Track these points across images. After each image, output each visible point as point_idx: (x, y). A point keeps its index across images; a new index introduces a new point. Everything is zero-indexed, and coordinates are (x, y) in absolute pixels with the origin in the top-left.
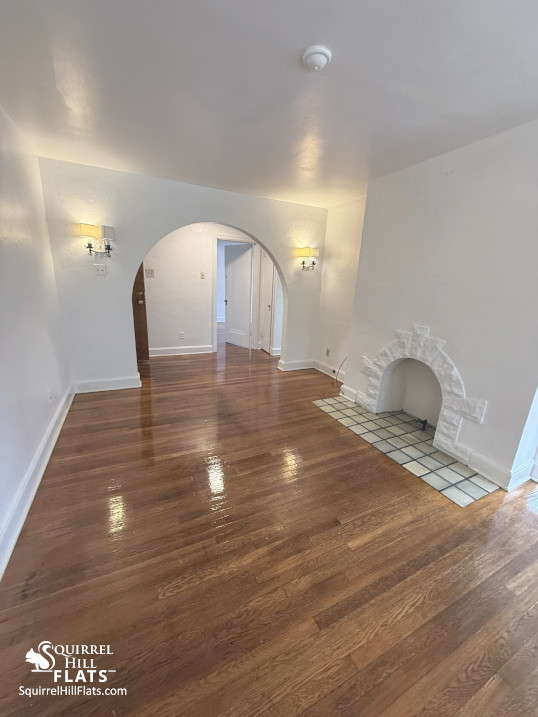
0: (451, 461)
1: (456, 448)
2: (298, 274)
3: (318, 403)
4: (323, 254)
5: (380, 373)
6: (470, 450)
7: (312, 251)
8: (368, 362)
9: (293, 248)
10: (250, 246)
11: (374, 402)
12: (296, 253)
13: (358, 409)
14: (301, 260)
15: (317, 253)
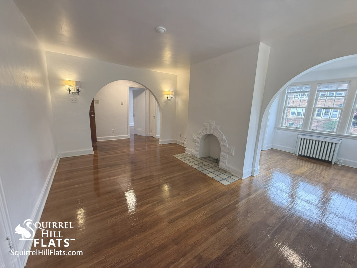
0: (225, 172)
1: (226, 167)
2: (166, 102)
3: (176, 156)
4: (176, 93)
5: (199, 141)
6: (231, 167)
7: (171, 93)
8: (195, 137)
9: (163, 91)
10: (144, 90)
11: (198, 153)
12: (164, 93)
13: (192, 157)
14: (167, 96)
15: (173, 93)
